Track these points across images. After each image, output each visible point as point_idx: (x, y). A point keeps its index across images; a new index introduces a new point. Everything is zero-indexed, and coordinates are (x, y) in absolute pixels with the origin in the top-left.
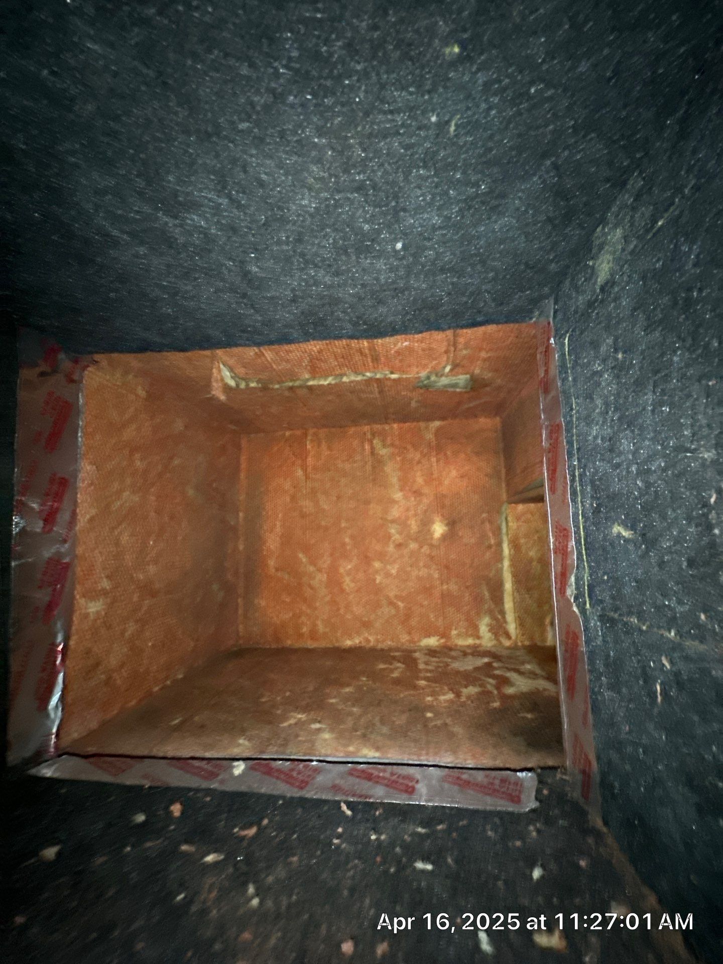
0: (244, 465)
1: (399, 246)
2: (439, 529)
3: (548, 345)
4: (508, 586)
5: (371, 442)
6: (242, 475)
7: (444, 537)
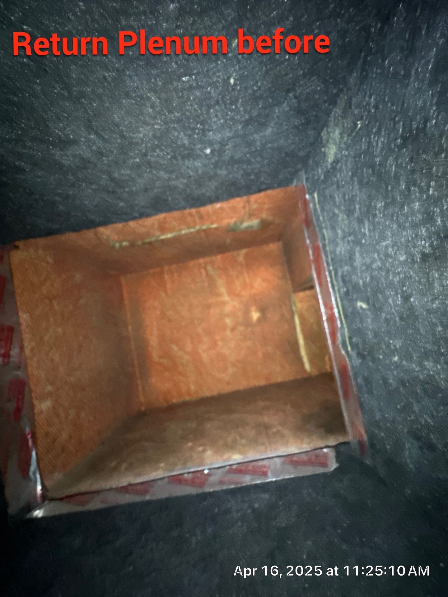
0: (126, 296)
1: (208, 151)
2: (255, 315)
3: (305, 200)
4: (301, 341)
5: (205, 268)
6: (126, 302)
7: (259, 320)
